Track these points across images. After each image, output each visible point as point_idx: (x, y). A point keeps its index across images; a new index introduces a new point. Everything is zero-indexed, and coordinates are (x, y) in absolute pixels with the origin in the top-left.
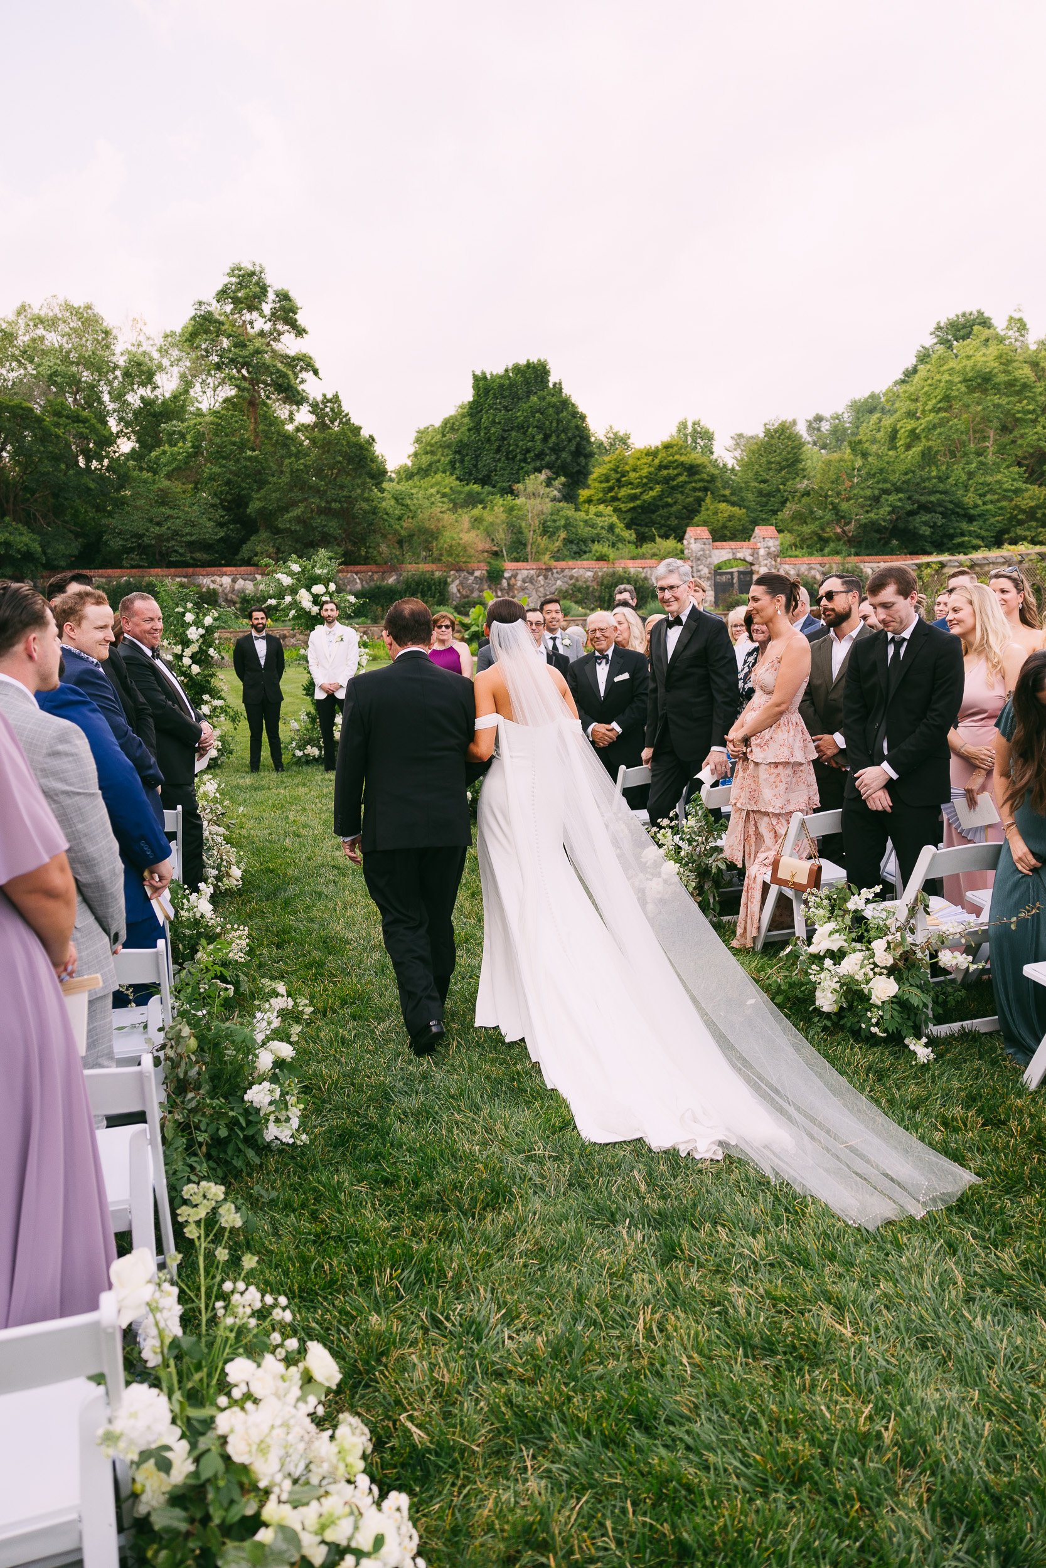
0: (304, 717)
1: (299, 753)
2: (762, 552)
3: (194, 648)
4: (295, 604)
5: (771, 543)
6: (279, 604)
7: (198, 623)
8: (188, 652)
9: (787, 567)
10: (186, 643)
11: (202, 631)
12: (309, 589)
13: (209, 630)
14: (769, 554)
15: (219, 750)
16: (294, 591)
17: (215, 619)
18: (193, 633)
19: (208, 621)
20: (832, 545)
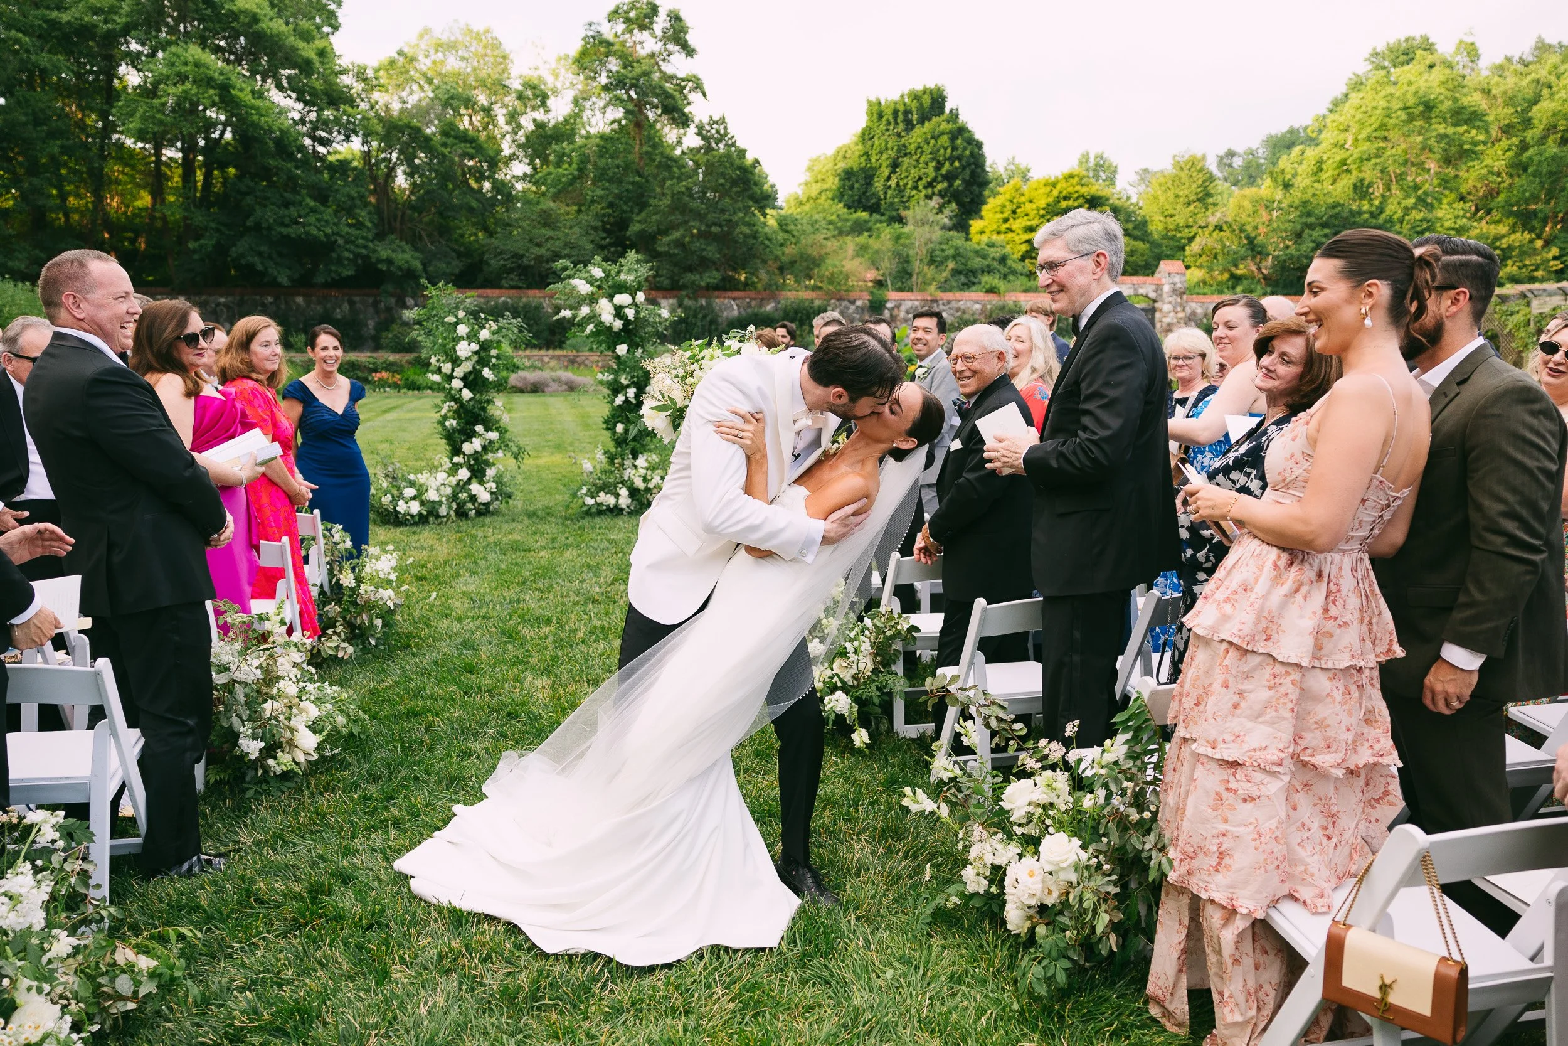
0: (600, 456)
1: (590, 501)
2: (1167, 288)
3: (467, 367)
4: (592, 317)
5: (1177, 279)
6: (574, 317)
7: (471, 337)
8: (459, 372)
9: (1194, 305)
10: (456, 361)
11: (475, 347)
12: (611, 297)
13: (485, 347)
14: (1174, 290)
15: (492, 493)
16: (592, 300)
17: (494, 333)
18: (464, 349)
19: (484, 335)
20: (1245, 282)
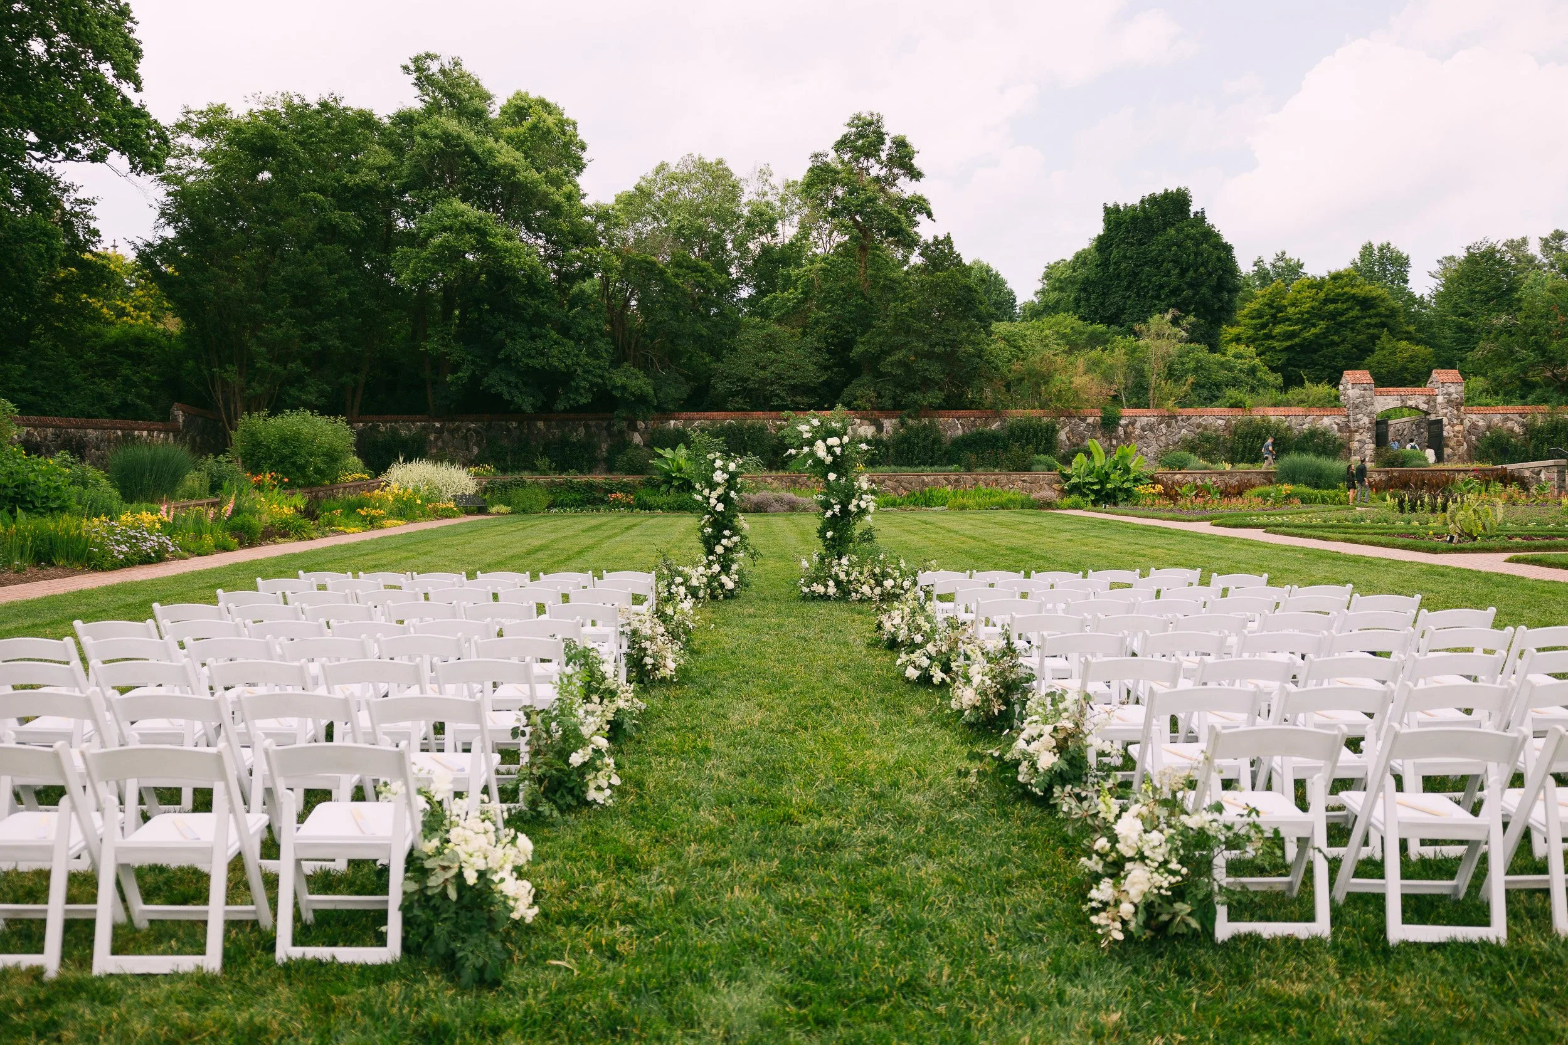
0: (815, 558)
1: (806, 590)
2: (1440, 399)
3: (720, 491)
4: (812, 454)
5: (1452, 389)
6: (798, 454)
7: (724, 469)
8: (714, 494)
9: (1474, 417)
10: (712, 486)
11: (726, 476)
12: (824, 440)
13: (733, 476)
14: (1449, 401)
15: (735, 582)
16: (811, 443)
17: (738, 466)
18: (719, 477)
19: (732, 466)
20: (1538, 391)
